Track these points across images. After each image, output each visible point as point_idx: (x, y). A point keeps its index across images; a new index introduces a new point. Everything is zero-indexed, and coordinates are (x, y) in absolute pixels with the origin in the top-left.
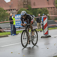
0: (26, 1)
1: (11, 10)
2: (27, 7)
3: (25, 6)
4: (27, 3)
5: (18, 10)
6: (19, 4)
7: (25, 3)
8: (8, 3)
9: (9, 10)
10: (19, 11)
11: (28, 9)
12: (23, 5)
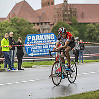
0: (69, 9)
1: (42, 23)
2: (69, 20)
3: (66, 18)
4: (69, 13)
5: (53, 24)
6: (56, 14)
7: (66, 13)
8: (37, 10)
9: (38, 24)
10: (55, 25)
11: (71, 24)
12: (62, 15)
